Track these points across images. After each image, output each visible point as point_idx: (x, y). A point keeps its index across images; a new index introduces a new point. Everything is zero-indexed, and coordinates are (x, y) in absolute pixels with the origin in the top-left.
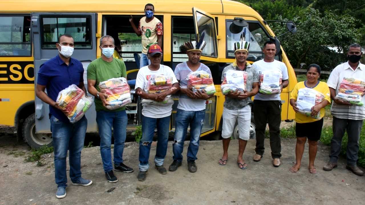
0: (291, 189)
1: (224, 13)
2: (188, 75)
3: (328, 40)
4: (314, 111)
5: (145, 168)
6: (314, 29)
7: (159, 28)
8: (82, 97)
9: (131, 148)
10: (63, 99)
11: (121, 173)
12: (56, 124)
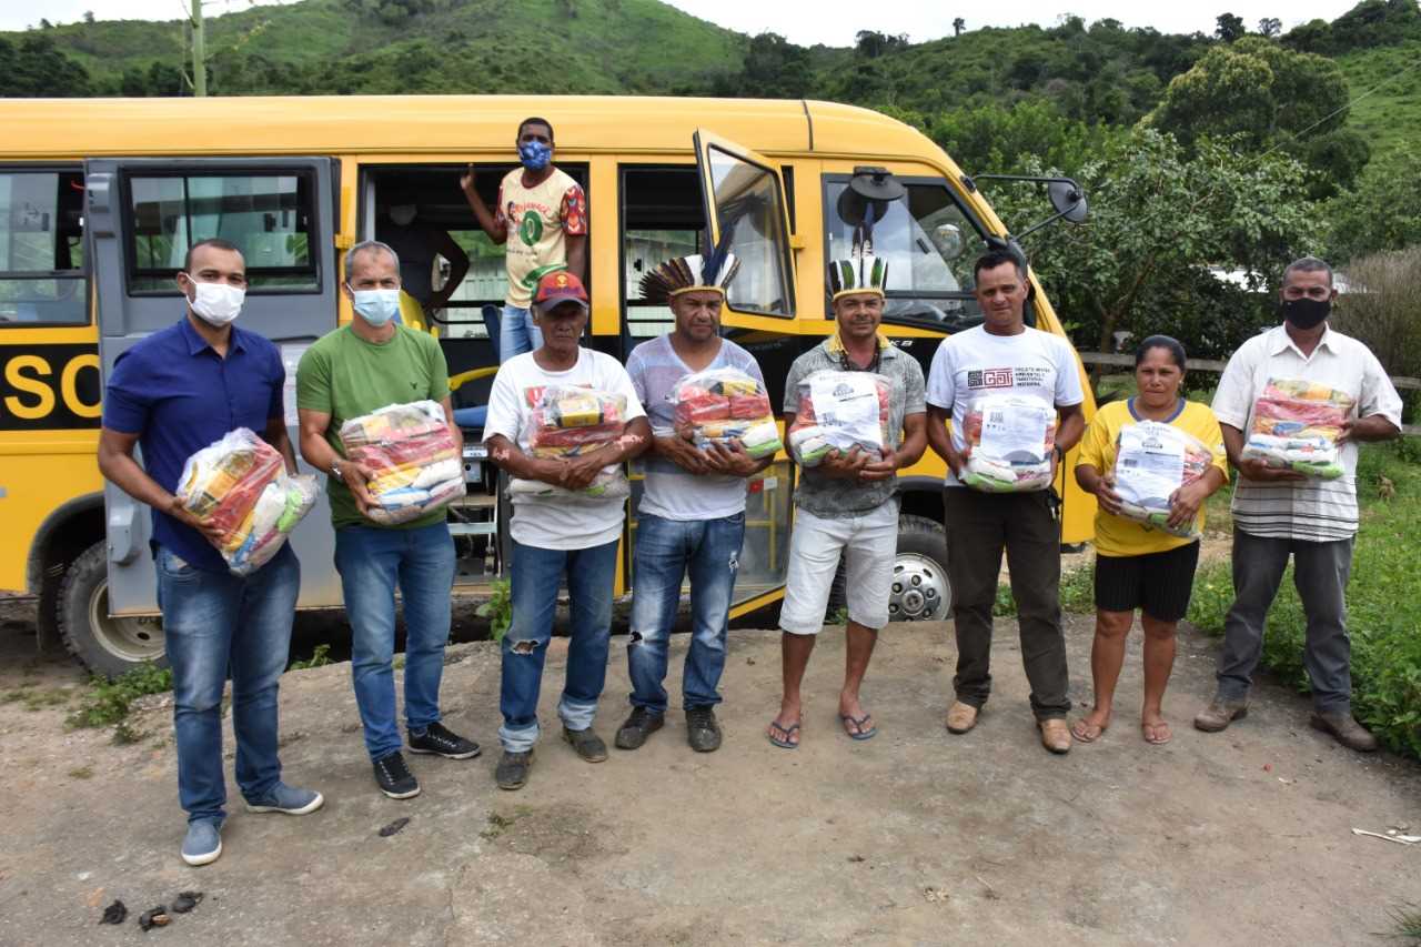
0: (1072, 806)
1: (815, 149)
2: (676, 386)
3: (1211, 246)
4: (1182, 506)
5: (521, 740)
6: (1159, 207)
7: (575, 208)
8: (274, 477)
9: (474, 664)
10: (202, 483)
11: (431, 760)
12: (175, 581)
